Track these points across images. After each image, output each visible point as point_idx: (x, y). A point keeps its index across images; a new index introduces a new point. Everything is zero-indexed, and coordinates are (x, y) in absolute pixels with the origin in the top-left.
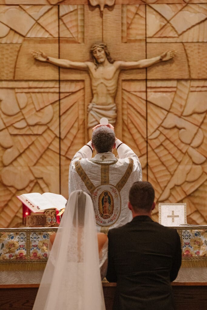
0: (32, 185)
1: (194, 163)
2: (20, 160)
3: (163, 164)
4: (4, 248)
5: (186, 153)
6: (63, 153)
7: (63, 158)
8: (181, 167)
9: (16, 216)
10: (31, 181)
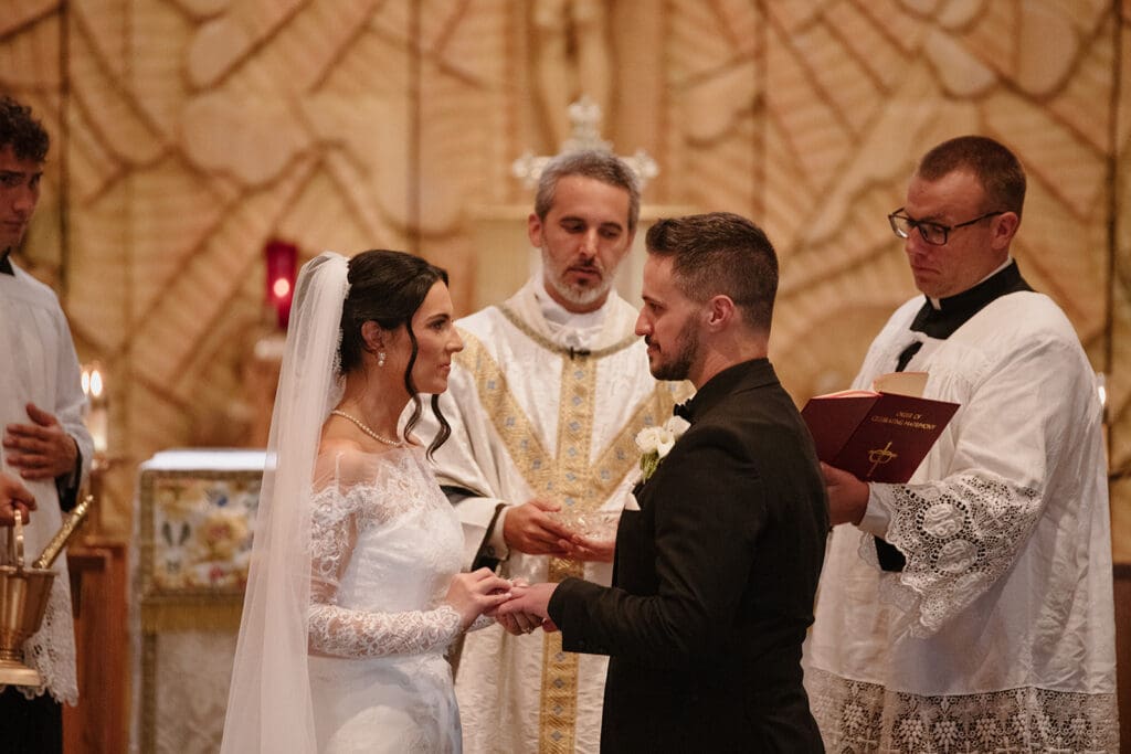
0: (302, 170)
1: (948, 95)
2: (258, 71)
3: (822, 95)
4: (192, 542)
5: (917, 55)
6: (426, 44)
7: (427, 68)
8: (895, 110)
9: (238, 293)
10: (298, 157)
